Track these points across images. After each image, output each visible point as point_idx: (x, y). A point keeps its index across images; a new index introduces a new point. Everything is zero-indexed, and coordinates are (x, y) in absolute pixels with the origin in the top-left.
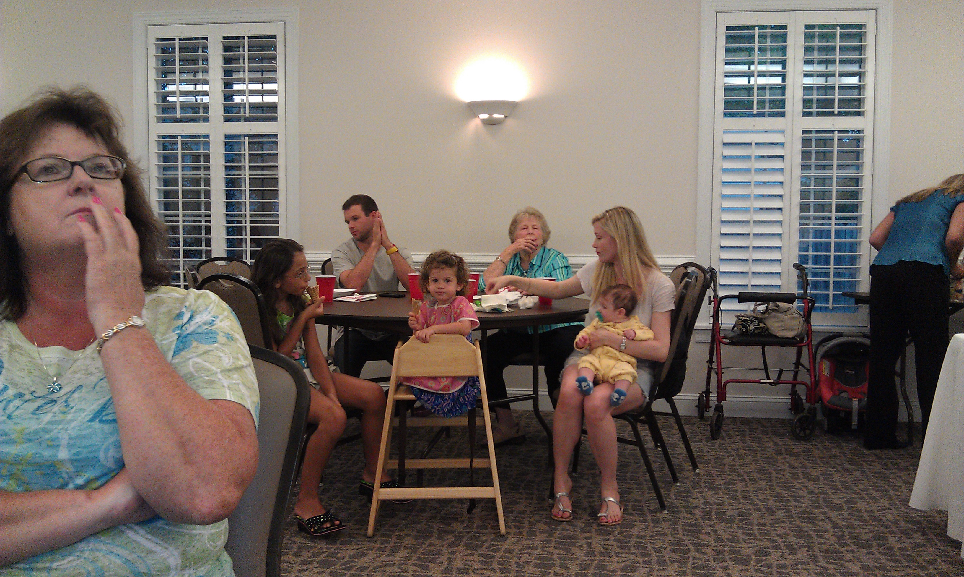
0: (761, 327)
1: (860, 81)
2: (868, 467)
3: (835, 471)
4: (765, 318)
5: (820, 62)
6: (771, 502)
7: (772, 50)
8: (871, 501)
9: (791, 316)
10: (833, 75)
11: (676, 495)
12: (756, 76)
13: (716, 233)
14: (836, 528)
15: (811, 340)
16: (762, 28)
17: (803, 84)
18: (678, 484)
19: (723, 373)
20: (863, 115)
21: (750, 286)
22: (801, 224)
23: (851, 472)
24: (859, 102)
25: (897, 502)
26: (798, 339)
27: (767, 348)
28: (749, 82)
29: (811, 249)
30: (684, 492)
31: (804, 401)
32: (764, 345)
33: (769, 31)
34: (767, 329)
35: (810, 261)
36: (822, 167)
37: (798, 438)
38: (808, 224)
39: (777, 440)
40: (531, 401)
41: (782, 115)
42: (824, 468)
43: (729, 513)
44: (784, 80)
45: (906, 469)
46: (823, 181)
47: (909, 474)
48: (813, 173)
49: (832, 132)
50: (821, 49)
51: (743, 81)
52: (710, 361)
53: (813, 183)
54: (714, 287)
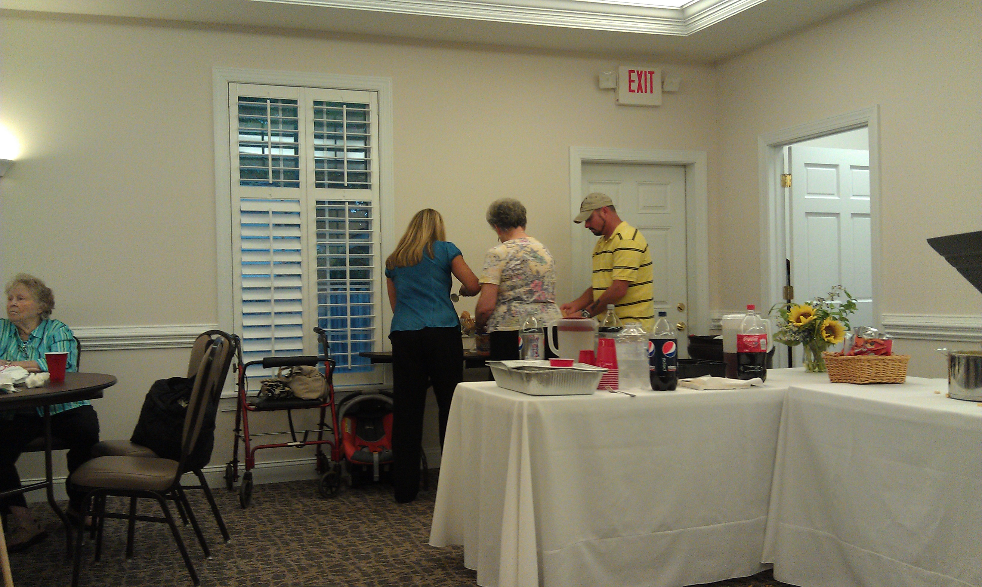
0: (286, 391)
1: (366, 157)
2: (390, 514)
3: (361, 523)
4: (290, 382)
5: (329, 137)
6: (303, 562)
7: (285, 123)
8: (395, 546)
9: (315, 377)
10: (342, 150)
11: (209, 569)
12: (270, 146)
13: (237, 300)
14: (365, 576)
15: (333, 399)
16: (273, 101)
17: (315, 157)
18: (210, 558)
19: (251, 440)
20: (370, 188)
21: (273, 351)
22: (319, 290)
23: (375, 522)
24: (366, 176)
25: (418, 543)
26: (322, 400)
27: (293, 412)
28: (263, 152)
29: (329, 313)
30: (218, 565)
31: (330, 460)
32: (289, 408)
33: (280, 104)
34: (292, 393)
35: (329, 325)
36: (336, 236)
37: (324, 496)
38: (326, 290)
39: (305, 501)
40: (44, 490)
41: (297, 185)
42: (351, 522)
43: (263, 579)
44: (296, 152)
45: (424, 513)
46: (336, 248)
47: (427, 517)
48: (328, 241)
49: (343, 203)
50: (329, 125)
51: (257, 151)
52: (237, 430)
53: (328, 250)
54: (238, 354)
